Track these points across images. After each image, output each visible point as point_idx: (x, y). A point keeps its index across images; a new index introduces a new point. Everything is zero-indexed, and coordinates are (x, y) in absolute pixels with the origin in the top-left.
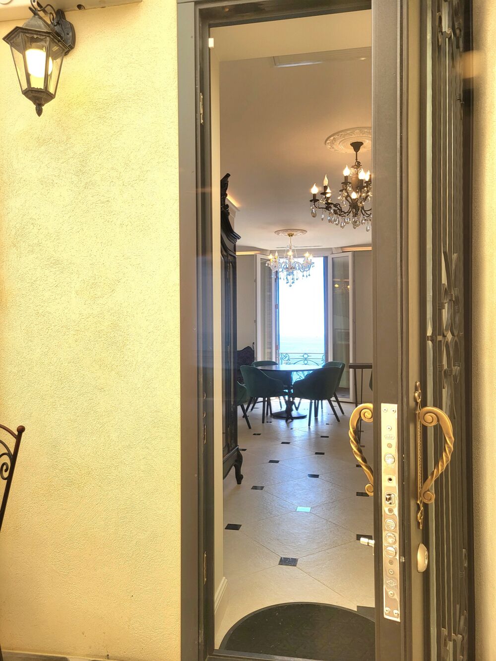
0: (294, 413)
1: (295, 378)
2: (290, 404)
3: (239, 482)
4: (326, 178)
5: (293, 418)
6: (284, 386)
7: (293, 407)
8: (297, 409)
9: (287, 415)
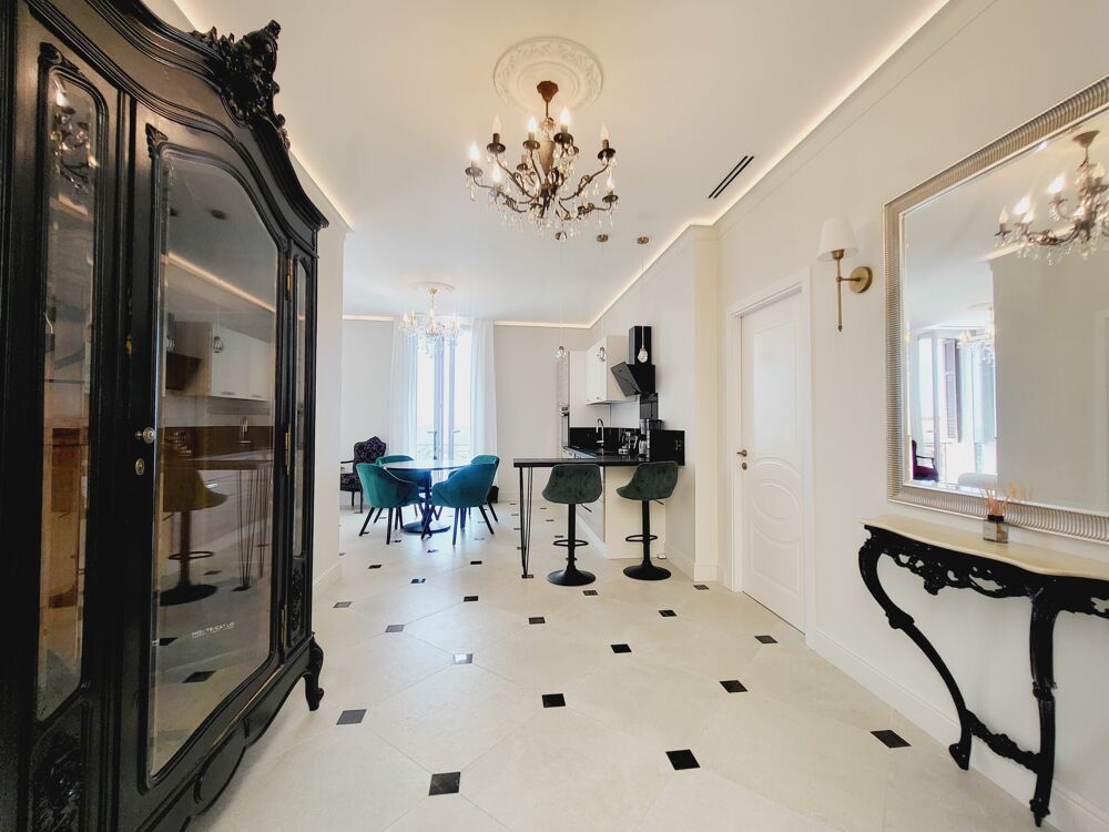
0: (433, 525)
1: (437, 478)
2: (427, 514)
3: (314, 705)
4: (497, 120)
5: (431, 533)
6: (420, 488)
7: (433, 516)
8: (437, 518)
9: (424, 530)
